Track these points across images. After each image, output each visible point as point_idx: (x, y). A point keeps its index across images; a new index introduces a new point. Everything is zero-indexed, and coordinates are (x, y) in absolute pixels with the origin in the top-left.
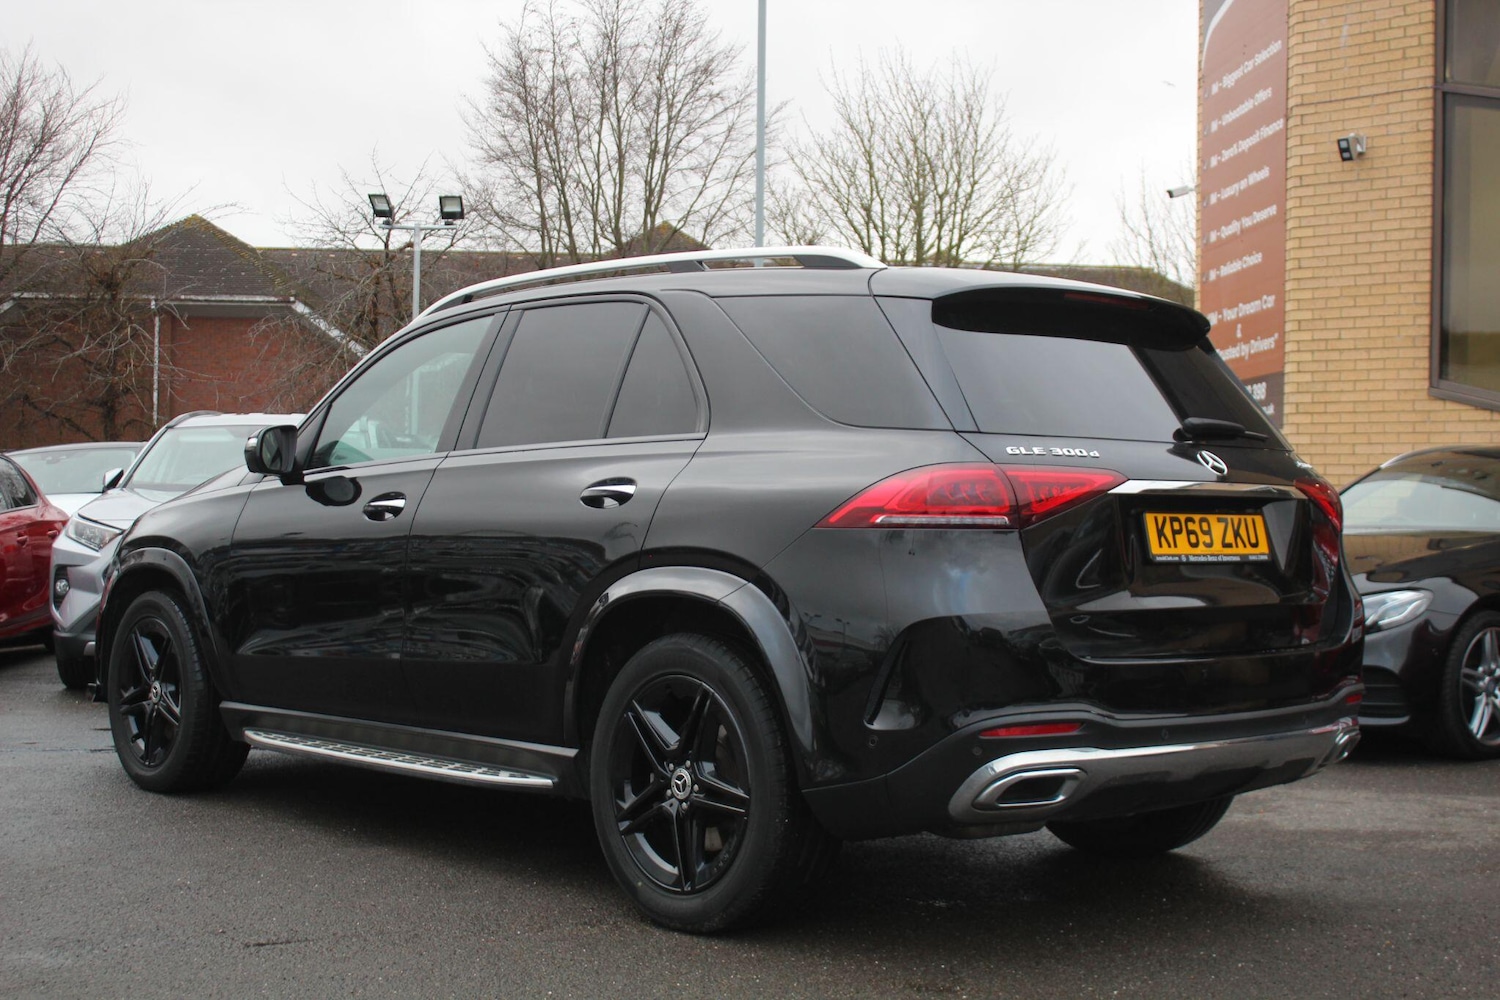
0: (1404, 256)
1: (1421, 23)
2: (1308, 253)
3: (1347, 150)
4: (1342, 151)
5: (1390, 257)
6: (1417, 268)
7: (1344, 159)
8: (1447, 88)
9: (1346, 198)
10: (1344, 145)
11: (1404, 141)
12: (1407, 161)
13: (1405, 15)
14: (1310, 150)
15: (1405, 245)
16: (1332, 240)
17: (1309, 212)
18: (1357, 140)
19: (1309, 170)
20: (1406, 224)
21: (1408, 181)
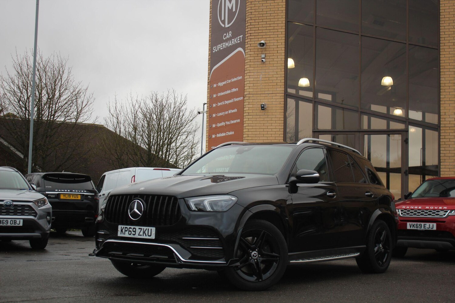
0: (276, 135)
1: (281, 77)
2: (251, 133)
3: (263, 107)
4: (262, 107)
5: (273, 135)
6: (280, 139)
7: (262, 110)
8: (287, 94)
9: (261, 119)
10: (262, 106)
11: (277, 106)
12: (277, 111)
13: (277, 74)
14: (252, 106)
15: (277, 133)
16: (257, 130)
17: (251, 122)
18: (265, 104)
19: (251, 111)
20: (277, 127)
21: (277, 116)
